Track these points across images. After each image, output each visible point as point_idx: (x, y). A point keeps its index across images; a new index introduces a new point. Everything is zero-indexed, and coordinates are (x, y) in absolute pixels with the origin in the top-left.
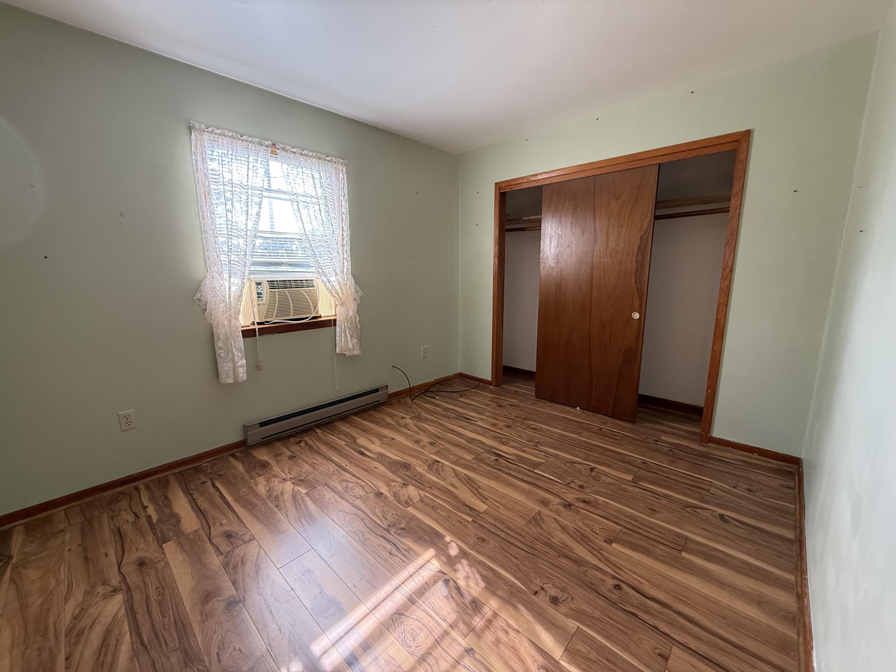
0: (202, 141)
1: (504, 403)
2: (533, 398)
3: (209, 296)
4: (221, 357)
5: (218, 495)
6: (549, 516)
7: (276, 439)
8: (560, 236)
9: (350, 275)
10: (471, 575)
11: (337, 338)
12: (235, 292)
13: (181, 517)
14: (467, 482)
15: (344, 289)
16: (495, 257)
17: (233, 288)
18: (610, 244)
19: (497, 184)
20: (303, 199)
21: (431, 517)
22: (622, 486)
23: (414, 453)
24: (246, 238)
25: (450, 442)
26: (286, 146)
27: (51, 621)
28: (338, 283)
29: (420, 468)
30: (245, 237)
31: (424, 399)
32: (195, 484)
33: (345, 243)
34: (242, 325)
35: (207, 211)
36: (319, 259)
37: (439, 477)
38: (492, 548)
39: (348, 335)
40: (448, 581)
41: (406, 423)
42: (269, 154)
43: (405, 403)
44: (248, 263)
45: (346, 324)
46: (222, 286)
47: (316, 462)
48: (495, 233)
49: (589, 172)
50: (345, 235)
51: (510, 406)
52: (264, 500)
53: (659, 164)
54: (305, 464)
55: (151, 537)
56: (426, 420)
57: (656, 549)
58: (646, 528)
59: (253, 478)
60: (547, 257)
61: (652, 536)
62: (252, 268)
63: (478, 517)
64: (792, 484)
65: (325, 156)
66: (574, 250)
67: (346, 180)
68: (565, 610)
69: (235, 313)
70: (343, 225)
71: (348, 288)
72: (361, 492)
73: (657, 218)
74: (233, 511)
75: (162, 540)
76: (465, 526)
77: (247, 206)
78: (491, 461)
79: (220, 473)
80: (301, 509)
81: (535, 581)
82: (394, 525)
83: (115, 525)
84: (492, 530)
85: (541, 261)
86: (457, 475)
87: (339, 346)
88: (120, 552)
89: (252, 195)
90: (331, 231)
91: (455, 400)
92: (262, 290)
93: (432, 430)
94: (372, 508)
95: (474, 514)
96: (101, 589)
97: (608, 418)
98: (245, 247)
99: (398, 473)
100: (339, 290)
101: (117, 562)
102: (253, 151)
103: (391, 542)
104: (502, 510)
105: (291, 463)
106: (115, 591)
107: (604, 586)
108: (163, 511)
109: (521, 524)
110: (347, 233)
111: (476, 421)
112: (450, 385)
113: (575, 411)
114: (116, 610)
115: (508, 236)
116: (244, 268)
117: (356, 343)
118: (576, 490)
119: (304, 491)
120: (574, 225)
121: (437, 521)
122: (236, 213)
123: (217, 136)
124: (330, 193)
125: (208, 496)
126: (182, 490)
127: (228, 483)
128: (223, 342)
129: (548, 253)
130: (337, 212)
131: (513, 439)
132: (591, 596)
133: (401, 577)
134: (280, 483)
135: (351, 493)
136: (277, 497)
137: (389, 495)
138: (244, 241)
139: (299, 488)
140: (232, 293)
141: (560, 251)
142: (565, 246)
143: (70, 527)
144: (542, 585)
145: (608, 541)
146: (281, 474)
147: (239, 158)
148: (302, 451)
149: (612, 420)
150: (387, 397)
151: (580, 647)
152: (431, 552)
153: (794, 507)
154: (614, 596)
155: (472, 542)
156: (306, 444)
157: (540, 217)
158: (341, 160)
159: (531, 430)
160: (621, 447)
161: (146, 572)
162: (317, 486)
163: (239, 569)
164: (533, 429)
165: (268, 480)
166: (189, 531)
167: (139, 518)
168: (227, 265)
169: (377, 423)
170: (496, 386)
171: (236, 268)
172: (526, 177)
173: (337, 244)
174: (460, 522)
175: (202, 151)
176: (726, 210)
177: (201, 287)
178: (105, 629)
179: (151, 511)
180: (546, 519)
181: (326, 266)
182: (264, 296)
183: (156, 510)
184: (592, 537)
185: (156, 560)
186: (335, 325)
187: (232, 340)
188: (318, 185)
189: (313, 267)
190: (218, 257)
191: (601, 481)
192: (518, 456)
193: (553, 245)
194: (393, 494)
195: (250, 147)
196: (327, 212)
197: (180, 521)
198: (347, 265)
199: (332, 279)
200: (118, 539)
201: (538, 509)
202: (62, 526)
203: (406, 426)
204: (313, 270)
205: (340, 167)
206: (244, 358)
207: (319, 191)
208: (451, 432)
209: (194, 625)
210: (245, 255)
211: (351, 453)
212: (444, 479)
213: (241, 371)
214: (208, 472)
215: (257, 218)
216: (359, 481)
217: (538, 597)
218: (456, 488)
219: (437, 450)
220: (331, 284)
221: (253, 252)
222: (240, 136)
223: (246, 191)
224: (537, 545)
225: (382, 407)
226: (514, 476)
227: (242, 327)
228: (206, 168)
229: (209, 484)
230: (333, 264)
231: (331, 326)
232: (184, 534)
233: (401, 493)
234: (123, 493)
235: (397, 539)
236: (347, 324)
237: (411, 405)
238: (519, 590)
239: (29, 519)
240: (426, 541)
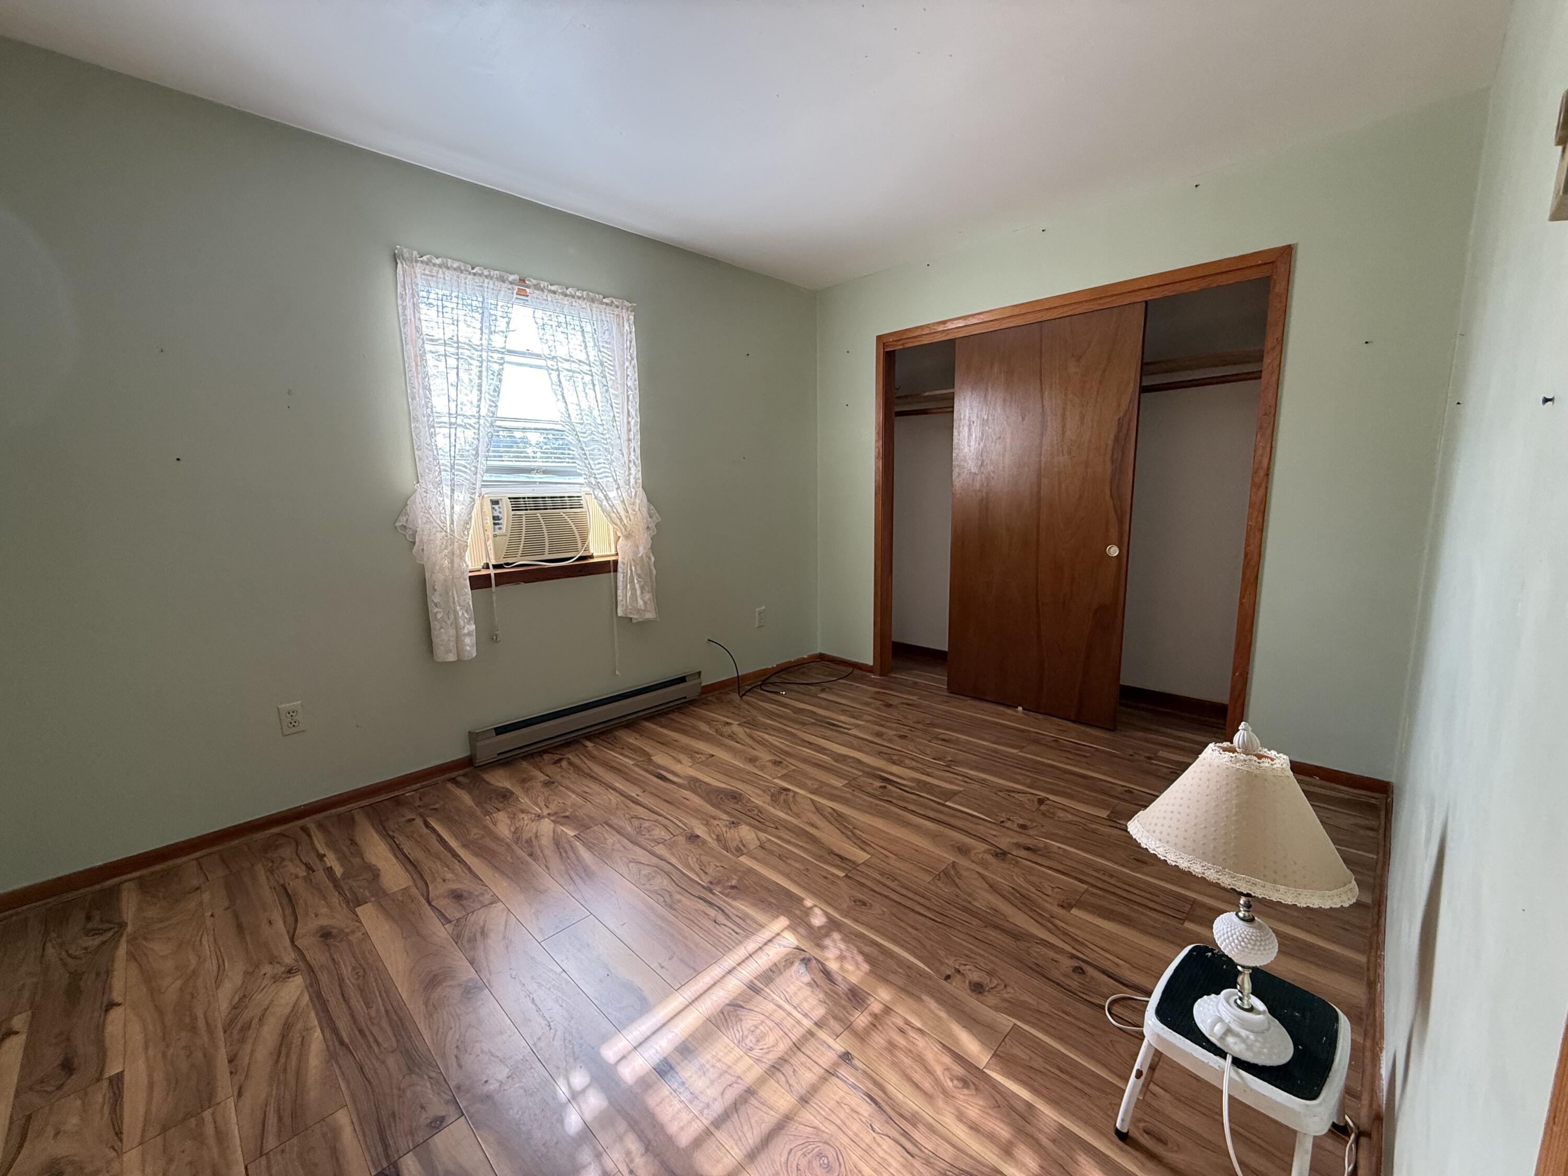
0: (413, 277)
1: (894, 701)
2: (942, 693)
3: (420, 521)
4: (436, 619)
5: (435, 837)
6: (968, 869)
7: (521, 755)
8: (985, 422)
9: (641, 488)
10: (847, 954)
11: (620, 592)
12: (460, 515)
13: (379, 870)
14: (835, 819)
15: (630, 511)
16: (877, 458)
17: (457, 508)
18: (1068, 433)
19: (879, 338)
20: (567, 365)
21: (780, 872)
22: (1089, 825)
23: (748, 777)
24: (479, 429)
25: (806, 760)
26: (542, 282)
27: (200, 1014)
28: (621, 502)
29: (759, 800)
30: (477, 426)
31: (762, 695)
32: (398, 823)
33: (632, 437)
34: (470, 568)
35: (419, 385)
36: (591, 462)
37: (790, 812)
38: (878, 914)
39: (637, 586)
40: (809, 960)
41: (732, 732)
42: (515, 296)
43: (730, 702)
44: (481, 467)
45: (633, 568)
46: (439, 505)
47: (588, 790)
48: (877, 418)
49: (1030, 316)
50: (632, 423)
51: (905, 706)
52: (509, 846)
53: (1146, 302)
54: (570, 794)
55: (335, 899)
56: (766, 728)
57: (1142, 917)
58: (1128, 888)
59: (488, 813)
60: (965, 457)
61: (1139, 900)
62: (487, 477)
63: (854, 871)
64: (1374, 823)
65: (601, 296)
66: (1008, 444)
67: (634, 334)
68: (994, 1002)
69: (460, 549)
70: (630, 407)
71: (637, 509)
72: (664, 834)
73: (1144, 389)
74: (461, 861)
75: (356, 902)
76: (833, 883)
77: (480, 377)
78: (873, 789)
79: (437, 806)
80: (568, 858)
81: (946, 961)
82: (719, 882)
83: (278, 882)
84: (876, 889)
85: (954, 463)
86: (818, 809)
87: (623, 605)
88: (290, 919)
89: (488, 361)
90: (609, 416)
91: (812, 696)
92: (500, 512)
93: (776, 743)
94: (682, 858)
95: (847, 867)
96: (267, 969)
97: (1070, 724)
98: (476, 442)
99: (722, 806)
100: (623, 513)
101: (288, 932)
102: (489, 291)
103: (715, 905)
104: (893, 860)
105: (547, 792)
106: (290, 972)
107: (1057, 969)
108: (350, 861)
109: (924, 881)
110: (635, 420)
111: (849, 729)
112: (803, 673)
113: (1014, 713)
114: (295, 998)
115: (900, 425)
116: (475, 477)
117: (650, 599)
118: (1016, 832)
119: (571, 833)
120: (1008, 404)
121: (788, 876)
122: (463, 389)
123: (435, 268)
124: (609, 355)
125: (419, 839)
126: (377, 831)
127: (449, 822)
128: (440, 595)
129: (966, 450)
130: (619, 386)
131: (910, 756)
132: (1035, 982)
133: (736, 957)
134: (532, 821)
135: (647, 836)
136: (529, 842)
137: (709, 839)
138: (474, 433)
139: (563, 829)
140: (455, 517)
141: (985, 446)
142: (994, 438)
143: (208, 883)
144: (957, 967)
145: (1065, 905)
146: (533, 808)
147: (469, 302)
148: (564, 774)
149: (1075, 726)
150: (699, 691)
151: (1017, 1051)
152: (783, 922)
153: (1375, 857)
154: (1074, 983)
155: (845, 906)
156: (570, 763)
157: (951, 391)
158: (627, 303)
159: (940, 742)
160: (1091, 767)
161: (335, 946)
162: (591, 825)
163: (478, 942)
164: (944, 740)
165: (513, 817)
166: (395, 890)
167: (314, 871)
168: (447, 471)
169: (684, 732)
170: (881, 675)
171: (461, 476)
172: (927, 326)
173: (619, 438)
174: (826, 878)
175: (412, 293)
176: (1257, 376)
177: (408, 508)
178: (282, 1021)
179: (331, 860)
180: (965, 873)
181: (602, 473)
182: (504, 521)
183: (338, 859)
184: (1040, 901)
185: (347, 930)
186: (616, 570)
187: (455, 592)
188: (590, 344)
189: (580, 475)
190: (434, 459)
191: (1056, 818)
192: (919, 781)
193: (974, 436)
194: (715, 837)
195: (486, 285)
196: (605, 386)
197: (378, 876)
198: (636, 472)
199: (612, 494)
200: (285, 901)
201: (952, 859)
202: (195, 883)
203: (731, 737)
204: (581, 480)
205: (624, 314)
206: (472, 622)
207: (593, 353)
208: (807, 745)
209: (416, 1018)
210: (477, 455)
211: (645, 777)
212: (798, 816)
213: (468, 642)
214: (416, 805)
215: (494, 396)
216: (660, 818)
217: (950, 983)
218: (817, 828)
219: (784, 772)
220: (610, 502)
221: (488, 451)
222: (469, 267)
223: (479, 353)
224: (950, 910)
225: (692, 708)
226: (913, 812)
227: (470, 572)
228: (420, 319)
229: (419, 822)
230: (613, 470)
231: (610, 572)
232: (387, 895)
233: (728, 835)
234: (285, 836)
235: (724, 901)
236: (636, 569)
237: (739, 705)
238: (921, 973)
239: (144, 872)
240: (770, 904)
